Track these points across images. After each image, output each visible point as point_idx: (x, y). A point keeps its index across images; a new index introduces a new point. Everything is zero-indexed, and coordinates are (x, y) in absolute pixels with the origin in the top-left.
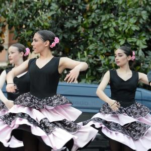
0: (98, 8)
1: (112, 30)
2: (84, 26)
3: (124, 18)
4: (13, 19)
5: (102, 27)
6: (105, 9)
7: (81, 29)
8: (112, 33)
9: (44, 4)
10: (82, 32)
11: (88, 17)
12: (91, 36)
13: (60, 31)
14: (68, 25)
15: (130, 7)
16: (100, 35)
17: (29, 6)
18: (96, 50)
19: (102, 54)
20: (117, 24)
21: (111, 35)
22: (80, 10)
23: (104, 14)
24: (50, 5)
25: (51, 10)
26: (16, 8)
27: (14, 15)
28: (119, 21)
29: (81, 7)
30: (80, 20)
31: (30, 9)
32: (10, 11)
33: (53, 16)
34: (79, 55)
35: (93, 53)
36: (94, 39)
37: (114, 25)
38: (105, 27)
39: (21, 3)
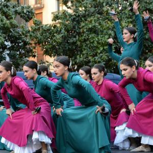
0: (87, 31)
1: (96, 42)
2: (80, 41)
3: (102, 36)
4: (41, 39)
5: (90, 41)
6: (91, 31)
7: (79, 43)
8: (95, 44)
9: (57, 30)
10: (79, 44)
11: (82, 36)
12: (84, 46)
13: (67, 44)
14: (71, 41)
15: (104, 29)
16: (89, 46)
17: (49, 32)
18: (87, 54)
19: (91, 56)
20: (98, 39)
21: (95, 45)
22: (77, 33)
23: (90, 34)
24: (61, 31)
25: (62, 33)
26: (42, 33)
27: (41, 37)
28: (99, 37)
29: (78, 31)
30: (77, 38)
31: (50, 33)
32: (39, 35)
33: (63, 36)
34: (78, 57)
35: (85, 55)
36: (86, 48)
37: (97, 39)
38: (92, 41)
39: (45, 30)
